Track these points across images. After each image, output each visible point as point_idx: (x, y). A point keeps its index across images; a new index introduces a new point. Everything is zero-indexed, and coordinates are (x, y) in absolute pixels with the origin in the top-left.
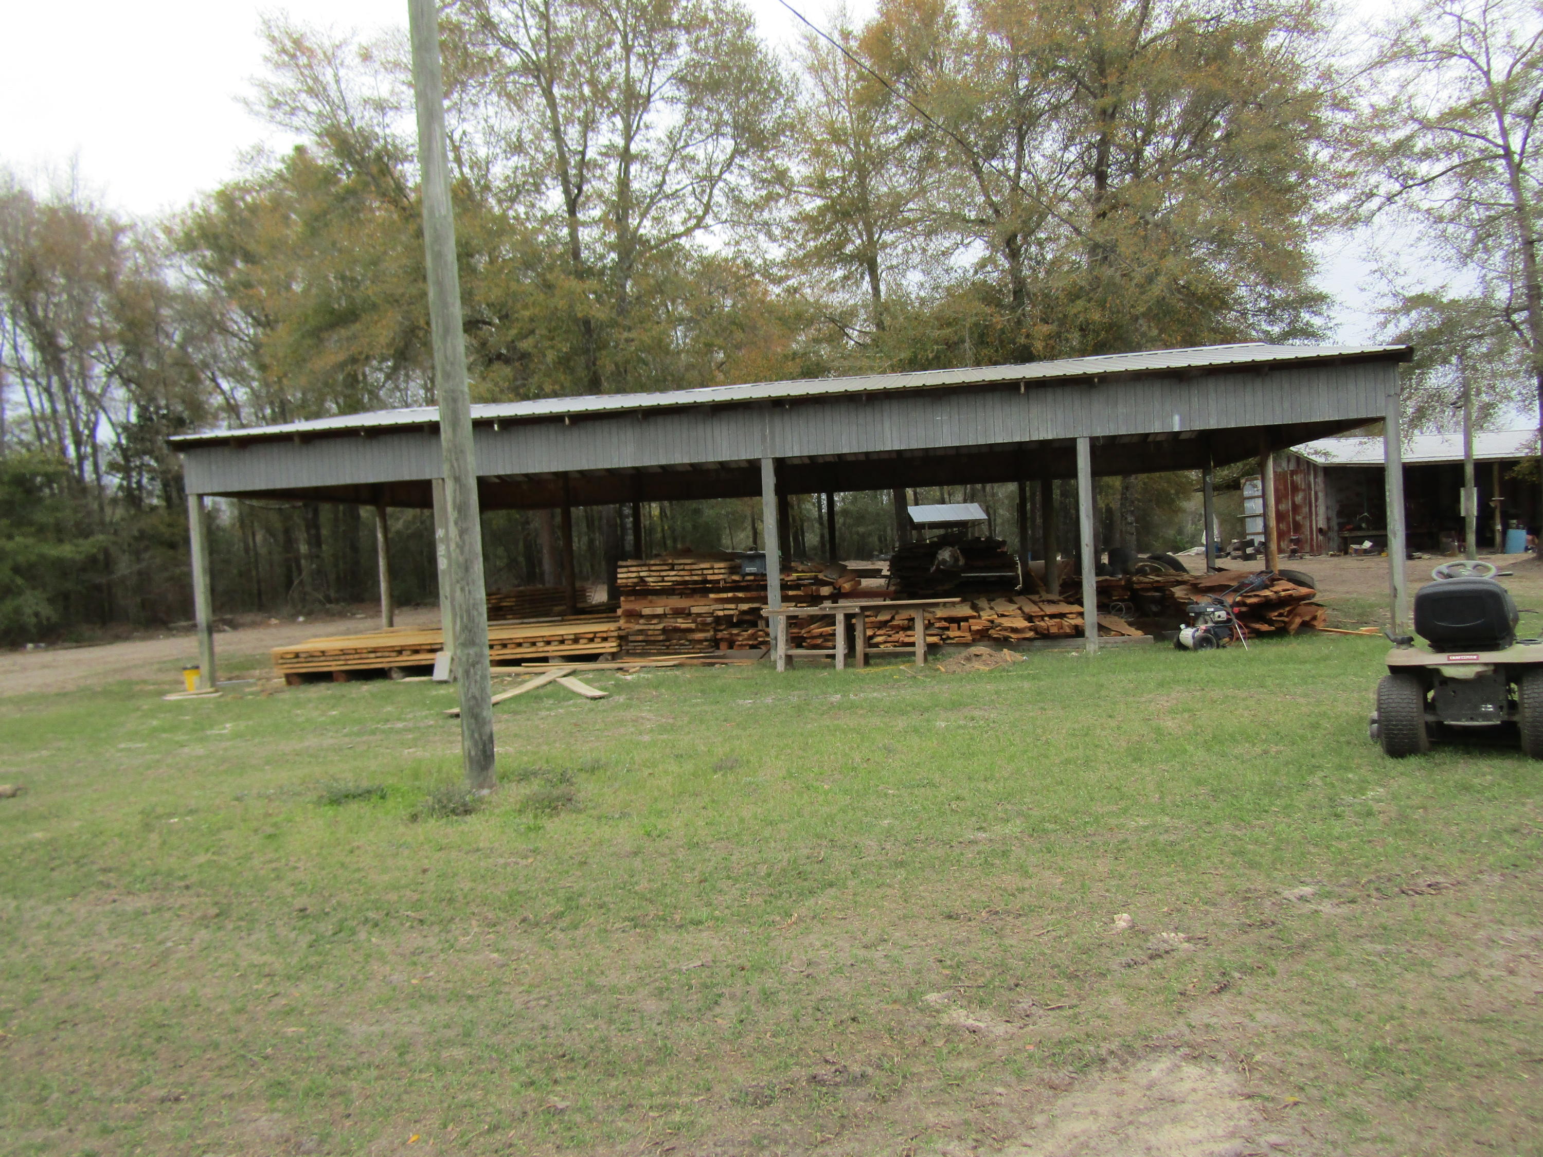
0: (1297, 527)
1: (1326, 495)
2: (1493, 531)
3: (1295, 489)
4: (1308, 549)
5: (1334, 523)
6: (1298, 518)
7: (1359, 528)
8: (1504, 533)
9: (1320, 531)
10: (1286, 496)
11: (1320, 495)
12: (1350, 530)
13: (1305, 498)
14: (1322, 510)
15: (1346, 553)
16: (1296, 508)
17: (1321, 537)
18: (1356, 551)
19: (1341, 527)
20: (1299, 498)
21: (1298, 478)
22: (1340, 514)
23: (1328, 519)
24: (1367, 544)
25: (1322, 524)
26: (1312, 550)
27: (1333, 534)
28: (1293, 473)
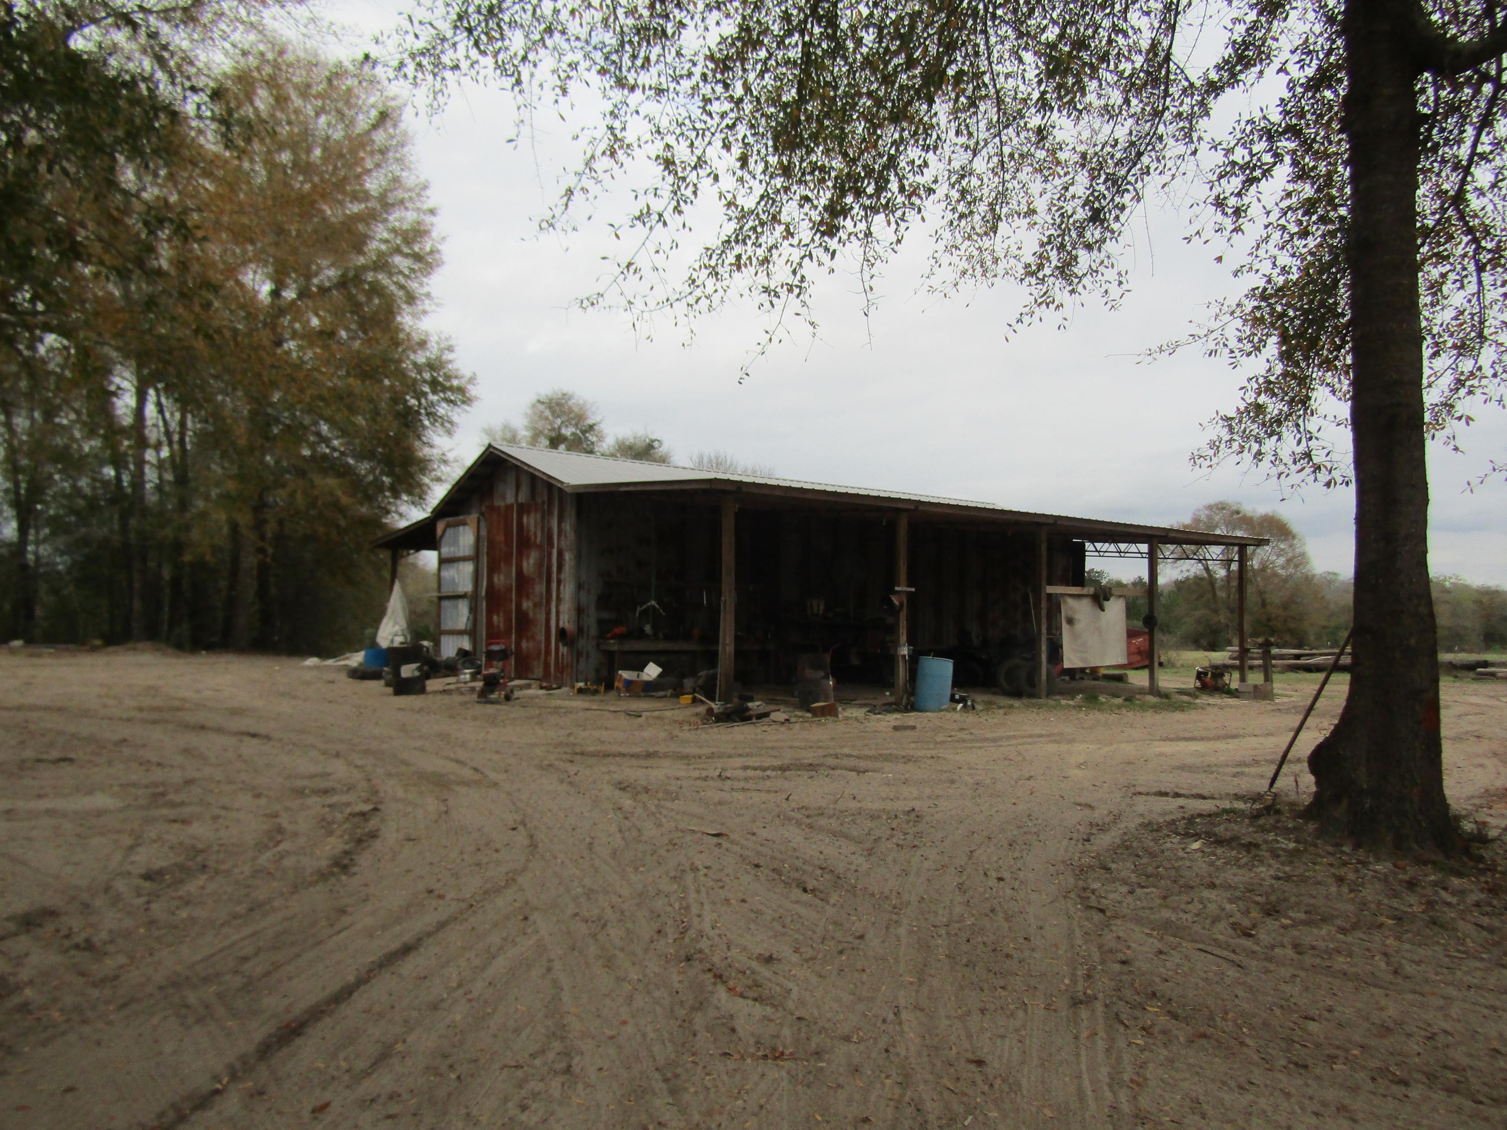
0: (524, 623)
1: (579, 557)
2: (892, 659)
3: (525, 544)
4: (539, 672)
5: (591, 621)
6: (526, 605)
7: (640, 635)
8: (913, 663)
9: (562, 633)
10: (507, 558)
11: (567, 556)
12: (621, 638)
13: (539, 565)
14: (568, 590)
15: (610, 687)
16: (523, 583)
17: (563, 650)
18: (629, 684)
19: (604, 628)
20: (529, 564)
21: (531, 521)
22: (603, 601)
23: (580, 611)
24: (652, 671)
25: (567, 620)
26: (546, 675)
27: (586, 644)
28: (523, 509)
